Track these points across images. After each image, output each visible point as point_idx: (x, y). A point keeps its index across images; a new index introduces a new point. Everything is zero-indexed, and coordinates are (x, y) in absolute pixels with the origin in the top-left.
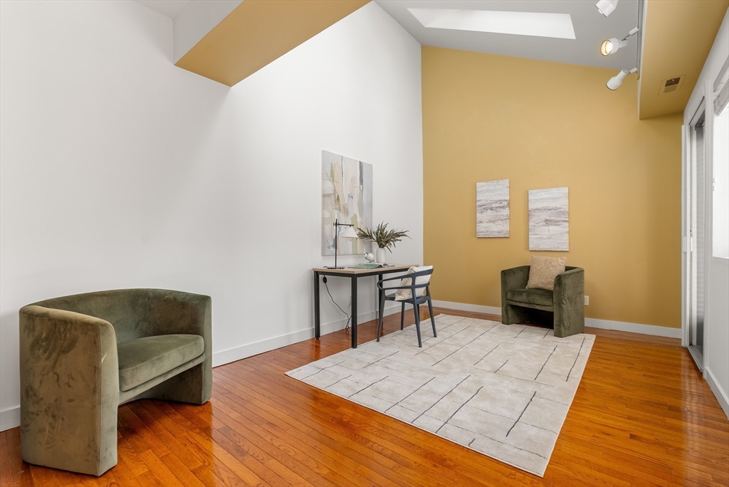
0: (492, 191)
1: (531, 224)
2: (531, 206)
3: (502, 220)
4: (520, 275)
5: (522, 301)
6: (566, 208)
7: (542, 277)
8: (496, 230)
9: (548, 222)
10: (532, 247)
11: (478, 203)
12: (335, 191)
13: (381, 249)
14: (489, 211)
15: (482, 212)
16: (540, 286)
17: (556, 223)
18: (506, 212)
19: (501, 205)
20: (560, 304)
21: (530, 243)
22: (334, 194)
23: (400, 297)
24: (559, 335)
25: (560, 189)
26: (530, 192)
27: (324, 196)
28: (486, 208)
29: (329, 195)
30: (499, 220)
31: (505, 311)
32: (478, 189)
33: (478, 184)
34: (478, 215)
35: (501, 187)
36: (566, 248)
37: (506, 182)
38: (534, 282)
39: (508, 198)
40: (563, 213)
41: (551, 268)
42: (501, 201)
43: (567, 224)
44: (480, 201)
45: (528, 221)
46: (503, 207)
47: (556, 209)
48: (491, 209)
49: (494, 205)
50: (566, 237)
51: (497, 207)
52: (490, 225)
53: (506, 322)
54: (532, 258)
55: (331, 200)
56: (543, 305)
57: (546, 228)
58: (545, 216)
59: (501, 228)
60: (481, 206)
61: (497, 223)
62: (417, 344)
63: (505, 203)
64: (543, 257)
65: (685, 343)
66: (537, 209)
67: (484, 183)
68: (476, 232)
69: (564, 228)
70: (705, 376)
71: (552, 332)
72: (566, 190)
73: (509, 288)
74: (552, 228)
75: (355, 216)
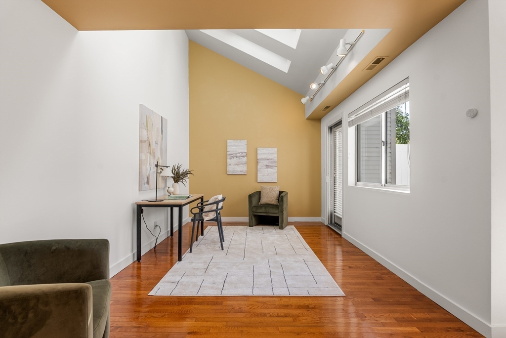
0: (236, 147)
1: (258, 167)
2: (259, 157)
3: (243, 164)
4: (257, 197)
5: (262, 212)
6: (276, 159)
7: (269, 197)
8: (239, 170)
9: (267, 166)
10: (259, 180)
11: (228, 153)
12: (148, 138)
13: (176, 184)
14: (235, 158)
15: (231, 159)
16: (268, 202)
17: (271, 167)
18: (245, 159)
19: (242, 155)
20: (282, 212)
21: (258, 178)
22: (148, 140)
23: (208, 218)
24: (282, 228)
25: (273, 148)
26: (258, 149)
27: (141, 142)
28: (234, 156)
29: (145, 141)
30: (241, 164)
31: (250, 219)
32: (228, 144)
33: (228, 141)
34: (228, 160)
35: (242, 144)
36: (275, 180)
37: (245, 142)
38: (264, 200)
39: (246, 151)
40: (275, 162)
41: (273, 192)
42: (242, 153)
43: (276, 168)
44: (229, 151)
45: (257, 165)
46: (243, 156)
47: (271, 159)
48: (236, 157)
49: (238, 155)
50: (276, 175)
51: (240, 156)
52: (236, 166)
53: (251, 225)
54: (261, 187)
55: (145, 145)
56: (273, 213)
57: (266, 169)
58: (266, 163)
59: (241, 169)
60: (230, 155)
61: (240, 166)
62: (221, 248)
63: (244, 154)
64: (268, 186)
65: (326, 223)
66: (262, 159)
67: (232, 141)
68: (227, 171)
69: (274, 170)
70: (343, 236)
71: (278, 227)
72: (276, 149)
73: (253, 205)
74: (269, 170)
75: (159, 158)
